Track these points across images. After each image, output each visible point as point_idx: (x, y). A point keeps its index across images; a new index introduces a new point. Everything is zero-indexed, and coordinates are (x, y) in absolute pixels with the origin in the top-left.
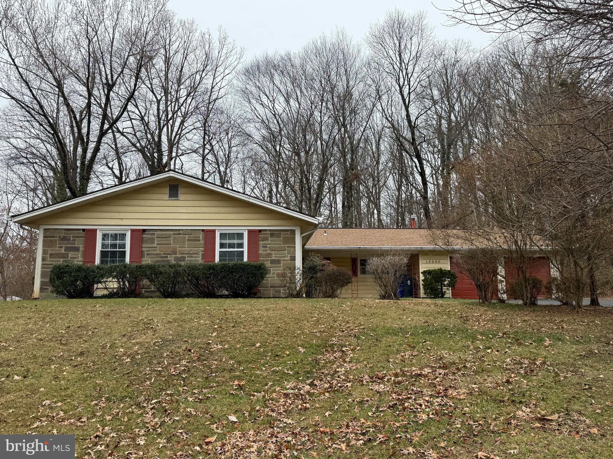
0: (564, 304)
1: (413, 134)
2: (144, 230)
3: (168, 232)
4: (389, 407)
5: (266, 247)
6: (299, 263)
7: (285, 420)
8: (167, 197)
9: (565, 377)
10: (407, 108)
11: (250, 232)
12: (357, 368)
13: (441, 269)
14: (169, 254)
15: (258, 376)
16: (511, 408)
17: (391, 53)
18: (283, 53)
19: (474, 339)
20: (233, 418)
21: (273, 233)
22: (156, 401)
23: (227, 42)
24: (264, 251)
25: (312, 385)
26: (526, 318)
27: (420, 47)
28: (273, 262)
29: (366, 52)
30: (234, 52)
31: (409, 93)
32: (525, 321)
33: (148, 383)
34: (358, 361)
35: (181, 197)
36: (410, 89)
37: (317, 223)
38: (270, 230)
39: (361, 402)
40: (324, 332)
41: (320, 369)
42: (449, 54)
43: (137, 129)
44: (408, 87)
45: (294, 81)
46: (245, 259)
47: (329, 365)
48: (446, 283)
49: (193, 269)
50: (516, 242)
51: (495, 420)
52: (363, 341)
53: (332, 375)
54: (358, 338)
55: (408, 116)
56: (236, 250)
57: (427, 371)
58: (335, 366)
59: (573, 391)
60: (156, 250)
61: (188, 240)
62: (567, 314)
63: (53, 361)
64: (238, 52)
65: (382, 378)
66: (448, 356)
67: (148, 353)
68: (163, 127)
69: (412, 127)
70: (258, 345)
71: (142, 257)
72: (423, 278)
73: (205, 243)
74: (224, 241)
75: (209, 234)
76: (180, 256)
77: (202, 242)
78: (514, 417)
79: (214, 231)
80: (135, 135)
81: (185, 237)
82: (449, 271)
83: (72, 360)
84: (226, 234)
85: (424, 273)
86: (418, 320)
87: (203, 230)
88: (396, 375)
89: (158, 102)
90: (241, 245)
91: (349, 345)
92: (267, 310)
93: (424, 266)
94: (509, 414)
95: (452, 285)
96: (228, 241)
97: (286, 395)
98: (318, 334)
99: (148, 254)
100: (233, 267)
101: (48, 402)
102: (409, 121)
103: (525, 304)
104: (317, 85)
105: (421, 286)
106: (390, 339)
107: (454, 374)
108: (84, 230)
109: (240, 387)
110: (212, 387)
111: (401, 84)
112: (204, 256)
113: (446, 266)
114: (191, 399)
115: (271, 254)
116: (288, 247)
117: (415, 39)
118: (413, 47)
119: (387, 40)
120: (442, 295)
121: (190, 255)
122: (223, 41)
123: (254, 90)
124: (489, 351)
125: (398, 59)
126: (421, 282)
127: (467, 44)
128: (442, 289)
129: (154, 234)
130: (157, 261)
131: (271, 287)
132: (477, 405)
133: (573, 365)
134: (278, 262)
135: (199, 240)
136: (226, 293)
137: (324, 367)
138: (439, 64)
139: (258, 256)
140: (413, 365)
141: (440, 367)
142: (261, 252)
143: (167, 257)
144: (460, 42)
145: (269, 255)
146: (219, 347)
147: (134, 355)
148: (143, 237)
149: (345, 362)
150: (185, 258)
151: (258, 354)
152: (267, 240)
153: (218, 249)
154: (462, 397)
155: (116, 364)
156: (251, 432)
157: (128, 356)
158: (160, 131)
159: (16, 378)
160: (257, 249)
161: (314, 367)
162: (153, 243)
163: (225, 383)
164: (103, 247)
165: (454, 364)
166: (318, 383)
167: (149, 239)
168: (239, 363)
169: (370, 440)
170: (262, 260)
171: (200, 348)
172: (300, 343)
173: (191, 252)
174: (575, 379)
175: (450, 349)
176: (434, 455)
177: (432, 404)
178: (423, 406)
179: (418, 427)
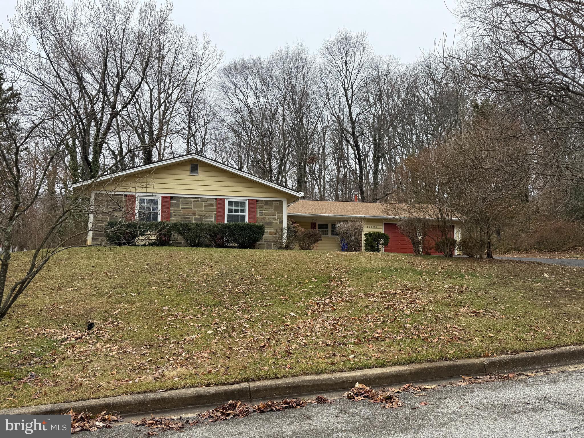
0: (470, 257)
1: (353, 128)
2: (172, 197)
3: (189, 199)
4: (386, 308)
5: (262, 213)
6: (285, 225)
7: (325, 315)
8: (189, 173)
9: (482, 295)
10: (350, 108)
11: (250, 201)
12: (354, 290)
13: (378, 232)
14: (191, 216)
15: (294, 294)
16: (455, 308)
17: (339, 63)
18: (255, 58)
19: (422, 275)
20: (293, 314)
21: (267, 203)
22: (237, 306)
23: (210, 45)
24: (260, 215)
25: (330, 298)
26: (450, 264)
27: (362, 60)
28: (267, 223)
29: (320, 61)
30: (215, 53)
31: (352, 96)
32: (449, 265)
33: (226, 297)
34: (353, 286)
35: (200, 173)
36: (352, 92)
37: (300, 196)
38: (264, 200)
39: (367, 306)
40: (324, 270)
41: (331, 291)
42: (383, 67)
43: (130, 112)
44: (351, 90)
45: (264, 83)
46: (247, 220)
47: (336, 288)
48: (381, 242)
49: (214, 227)
50: (441, 214)
51: (449, 313)
52: (352, 275)
53: (341, 294)
54: (349, 274)
55: (350, 114)
56: (240, 214)
57: (398, 291)
58: (340, 289)
59: (487, 301)
60: (181, 213)
61: (205, 206)
62: (474, 262)
63: (151, 285)
64: (218, 54)
65: (373, 295)
66: (410, 285)
67: (215, 280)
68: (155, 111)
69: (353, 123)
70: (286, 276)
71: (170, 217)
72: (365, 238)
73: (217, 209)
74: (231, 207)
75: (220, 202)
76: (198, 217)
77: (215, 207)
78: (459, 312)
79: (224, 200)
80: (129, 117)
81: (202, 204)
82: (384, 234)
83: (164, 284)
84: (233, 202)
85: (366, 235)
86: (382, 264)
87: (216, 199)
88: (381, 293)
89: (151, 91)
90: (243, 211)
91: (344, 277)
92: (279, 256)
93: (366, 230)
94: (455, 310)
95: (385, 244)
96: (233, 208)
97: (318, 304)
98: (322, 271)
99: (174, 215)
101: (167, 308)
102: (351, 118)
103: (446, 256)
104: (282, 86)
105: (363, 245)
106: (370, 274)
107: (416, 293)
108: (126, 195)
109: (286, 299)
110: (268, 299)
111: (346, 88)
112: (216, 218)
113: (381, 230)
114: (259, 305)
115: (265, 218)
116: (278, 213)
117: (358, 53)
118: (356, 59)
119: (337, 53)
120: (378, 250)
121: (206, 216)
122: (206, 45)
123: (232, 86)
124: (433, 281)
125: (345, 68)
126: (363, 242)
127: (397, 60)
128: (378, 247)
129: (179, 201)
130: (181, 220)
131: (265, 242)
132: (436, 307)
133: (484, 289)
134: (270, 224)
135: (213, 206)
136: (236, 245)
137: (333, 289)
138: (375, 73)
139: (256, 219)
140: (388, 289)
141: (406, 290)
142: (258, 216)
143: (189, 218)
144: (392, 57)
145: (264, 219)
146: (261, 277)
147: (206, 281)
148: (171, 203)
149: (346, 287)
150: (202, 218)
151: (288, 281)
152: (263, 207)
153: (226, 213)
154: (426, 303)
155: (197, 286)
156: (309, 321)
157: (202, 282)
158: (152, 114)
159: (132, 294)
160: (255, 214)
161: (327, 289)
162: (178, 207)
163: (275, 297)
164: (141, 208)
165: (414, 288)
166: (334, 298)
167: (176, 204)
168: (279, 286)
169: (384, 322)
170: (259, 222)
171: (248, 278)
172: (312, 276)
173: (207, 215)
174: (487, 295)
175: (408, 280)
176: (423, 327)
177: (410, 307)
178: (405, 308)
179: (408, 316)
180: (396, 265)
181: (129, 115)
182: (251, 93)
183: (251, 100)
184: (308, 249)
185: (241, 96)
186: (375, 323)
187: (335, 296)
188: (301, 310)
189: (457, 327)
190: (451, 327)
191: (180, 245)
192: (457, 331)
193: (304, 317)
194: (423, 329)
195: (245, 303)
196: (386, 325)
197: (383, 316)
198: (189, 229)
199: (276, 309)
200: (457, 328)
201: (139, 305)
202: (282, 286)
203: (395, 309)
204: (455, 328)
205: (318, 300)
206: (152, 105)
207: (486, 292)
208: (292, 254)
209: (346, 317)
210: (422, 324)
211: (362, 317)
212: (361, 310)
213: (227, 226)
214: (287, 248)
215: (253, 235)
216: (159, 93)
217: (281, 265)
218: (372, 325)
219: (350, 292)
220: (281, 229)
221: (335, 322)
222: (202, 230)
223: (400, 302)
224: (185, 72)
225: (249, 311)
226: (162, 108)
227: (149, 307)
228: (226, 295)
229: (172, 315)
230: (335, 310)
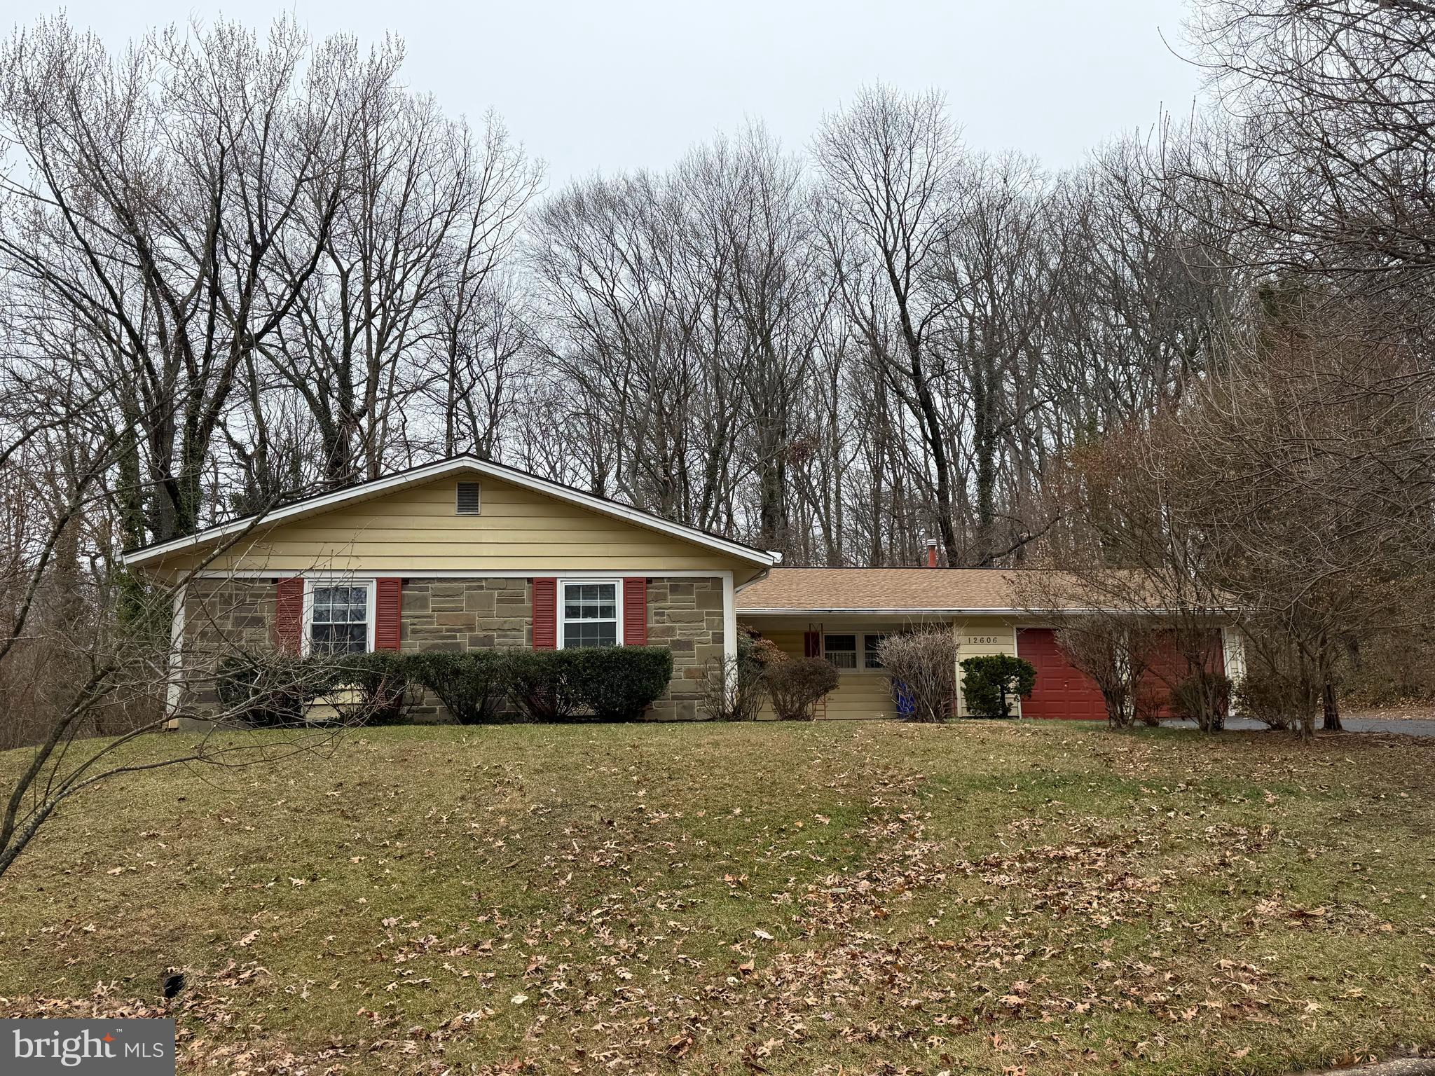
0: (1274, 728)
1: (916, 358)
2: (406, 581)
3: (455, 584)
4: (1037, 908)
5: (662, 614)
6: (730, 647)
7: (859, 934)
8: (453, 509)
9: (1318, 854)
10: (902, 301)
11: (627, 582)
12: (942, 850)
13: (1002, 657)
14: (459, 631)
15: (762, 866)
16: (1243, 902)
17: (867, 179)
18: (632, 175)
19: (1138, 796)
20: (762, 933)
21: (677, 586)
22: (598, 911)
23: (506, 145)
24: (658, 622)
25: (869, 878)
26: (1218, 756)
27: (933, 169)
28: (679, 645)
29: (813, 176)
30: (520, 168)
31: (908, 268)
32: (1216, 760)
33: (564, 882)
34: (939, 838)
35: (483, 509)
36: (908, 259)
37: (770, 563)
38: (669, 579)
39: (981, 903)
40: (848, 785)
41: (874, 853)
42: (992, 184)
43: (287, 337)
44: (903, 253)
45: (659, 241)
46: (620, 639)
47: (886, 845)
48: (1011, 685)
49: (525, 662)
51: (1224, 919)
52: (932, 801)
53: (901, 862)
54: (922, 798)
55: (905, 317)
56: (599, 620)
57: (1071, 851)
58: (897, 847)
59: (1336, 875)
60: (432, 623)
61: (499, 601)
62: (1289, 746)
63: (348, 849)
64: (529, 168)
65: (999, 865)
66: (1104, 827)
67: (531, 829)
68: (357, 330)
69: (913, 343)
70: (738, 811)
71: (401, 638)
72: (964, 675)
73: (534, 608)
74: (573, 603)
75: (543, 587)
76: (482, 634)
77: (528, 604)
78: (1255, 915)
79: (552, 582)
80: (284, 349)
81: (492, 595)
82: (1019, 661)
83: (385, 846)
84: (578, 587)
85: (966, 664)
86: (1019, 762)
87: (530, 580)
88: (1021, 859)
89: (345, 276)
90: (609, 611)
91: (909, 809)
92: (716, 744)
93: (968, 649)
94: (1243, 910)
95: (1024, 691)
96: (581, 603)
97: (836, 897)
98: (842, 791)
99: (414, 632)
100: (609, 656)
101: (393, 921)
102: (907, 330)
103: (1204, 728)
104: (709, 251)
105: (960, 694)
106: (985, 797)
107: (1123, 854)
108: (275, 580)
109: (741, 886)
110: (688, 886)
111: (890, 248)
112: (533, 636)
113: (1011, 650)
114: (663, 907)
115: (673, 629)
116: (708, 614)
117: (919, 151)
118: (915, 167)
119: (861, 152)
120: (1003, 712)
121: (503, 631)
122: (495, 146)
123: (569, 256)
124: (1172, 814)
125: (884, 195)
126: (959, 685)
127: (1029, 162)
128: (1003, 698)
129: (427, 589)
130: (435, 646)
131: (674, 698)
132: (1185, 899)
133: (1323, 835)
134: (688, 645)
135: (522, 601)
136: (591, 712)
137: (879, 848)
138: (970, 204)
139: (645, 632)
140: (1042, 842)
141: (1094, 844)
142: (652, 624)
143: (455, 637)
144: (1016, 157)
145: (669, 631)
146: (664, 816)
147: (504, 833)
148: (403, 596)
149: (915, 839)
150: (491, 638)
151: (745, 827)
152: (665, 599)
153: (561, 620)
154: (1154, 888)
155: (481, 851)
156: (810, 954)
157: (495, 836)
158: (349, 341)
159: (295, 881)
160: (644, 619)
161: (859, 849)
162: (425, 607)
163: (708, 878)
164: (319, 615)
165: (1117, 837)
166: (881, 876)
167: (417, 599)
168: (717, 844)
169: (1034, 954)
170: (655, 643)
171: (628, 818)
172: (815, 807)
173: (506, 627)
174: (1335, 857)
175: (1099, 813)
176: (1150, 969)
177: (1108, 901)
178: (1095, 905)
179: (1102, 933)
180: (1061, 763)
181: (284, 344)
182: (624, 273)
183: (625, 292)
184: (799, 715)
185: (595, 282)
186: (1007, 958)
187: (884, 871)
188: (787, 920)
189: (1252, 966)
190: (1235, 968)
191: (430, 717)
192: (1252, 981)
193: (797, 943)
194: (1152, 975)
195: (621, 901)
196: (1041, 964)
197: (1030, 935)
198: (457, 672)
199: (713, 920)
200: (1252, 971)
201: (313, 914)
202: (729, 841)
203: (1064, 910)
204: (1245, 969)
205: (834, 885)
206: (347, 314)
207: (1332, 845)
208: (753, 739)
209: (921, 939)
210: (1146, 959)
211: (969, 939)
212: (963, 917)
213: (563, 659)
214: (738, 715)
215: (640, 681)
216: (368, 283)
217: (723, 776)
218: (998, 965)
219: (928, 857)
220: (721, 660)
221: (889, 958)
222: (491, 671)
223: (1077, 886)
224: (437, 223)
225: (632, 926)
226: (377, 322)
227: (344, 920)
228: (564, 877)
229: (409, 944)
230: (886, 917)
